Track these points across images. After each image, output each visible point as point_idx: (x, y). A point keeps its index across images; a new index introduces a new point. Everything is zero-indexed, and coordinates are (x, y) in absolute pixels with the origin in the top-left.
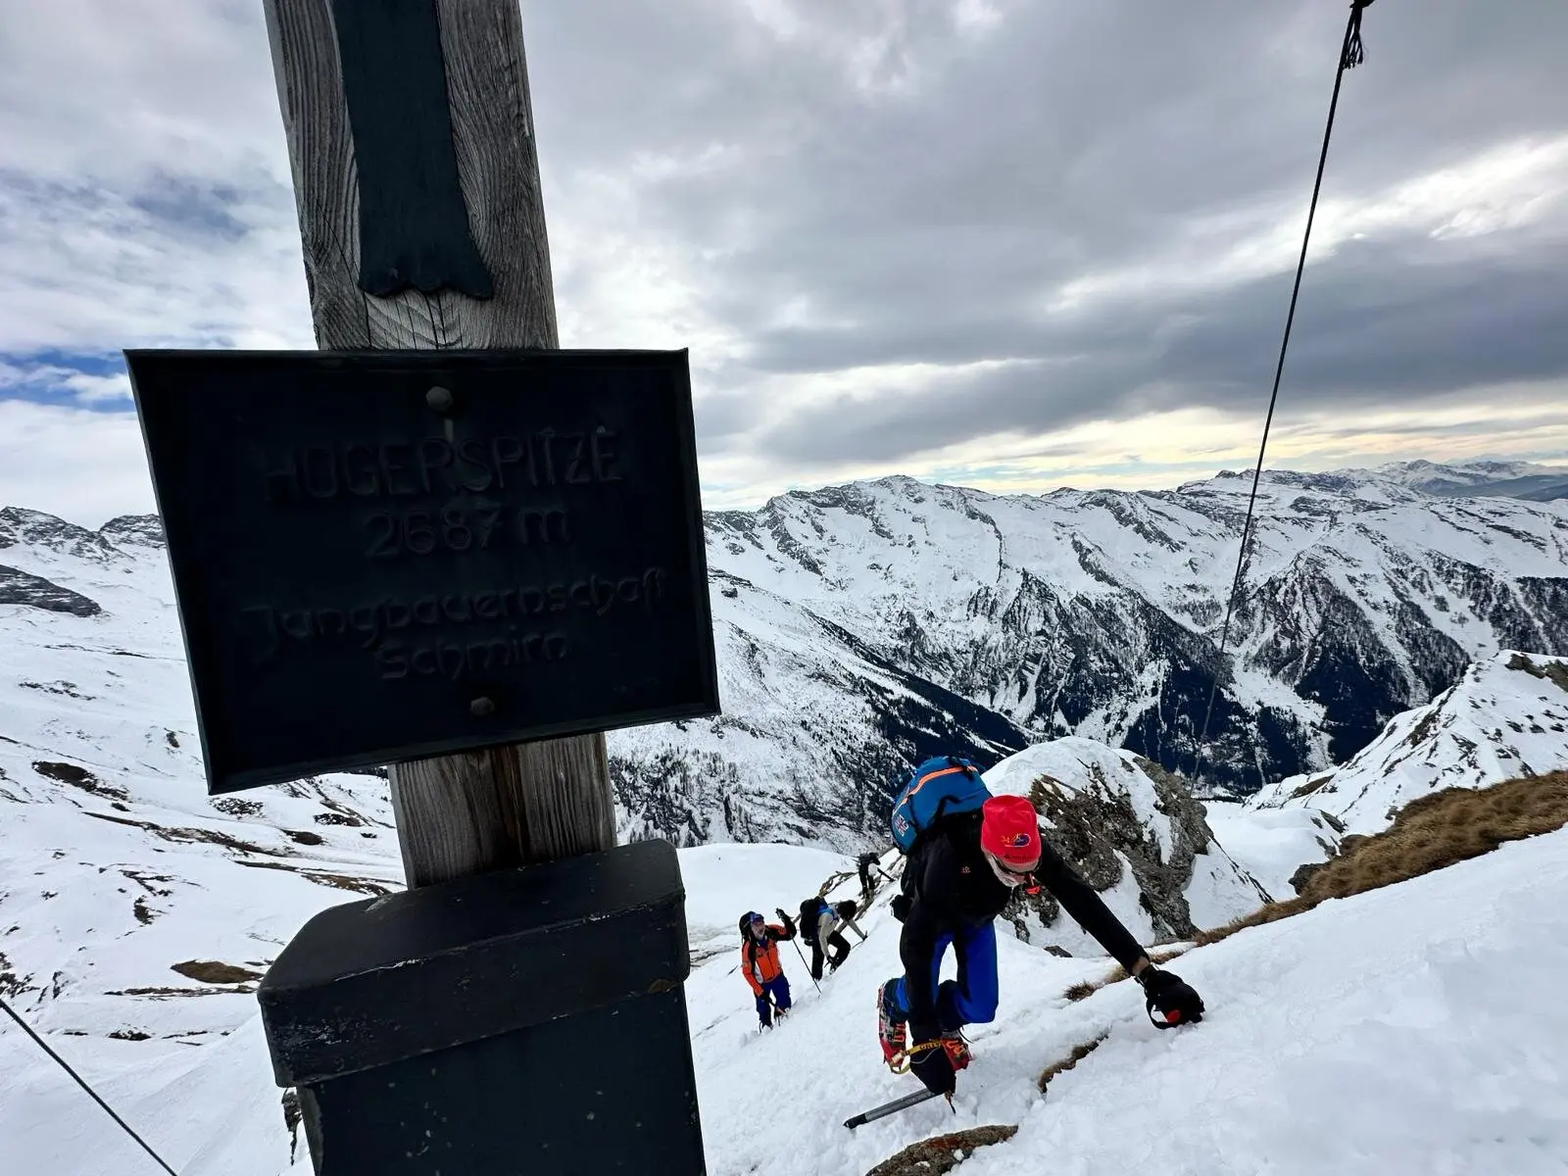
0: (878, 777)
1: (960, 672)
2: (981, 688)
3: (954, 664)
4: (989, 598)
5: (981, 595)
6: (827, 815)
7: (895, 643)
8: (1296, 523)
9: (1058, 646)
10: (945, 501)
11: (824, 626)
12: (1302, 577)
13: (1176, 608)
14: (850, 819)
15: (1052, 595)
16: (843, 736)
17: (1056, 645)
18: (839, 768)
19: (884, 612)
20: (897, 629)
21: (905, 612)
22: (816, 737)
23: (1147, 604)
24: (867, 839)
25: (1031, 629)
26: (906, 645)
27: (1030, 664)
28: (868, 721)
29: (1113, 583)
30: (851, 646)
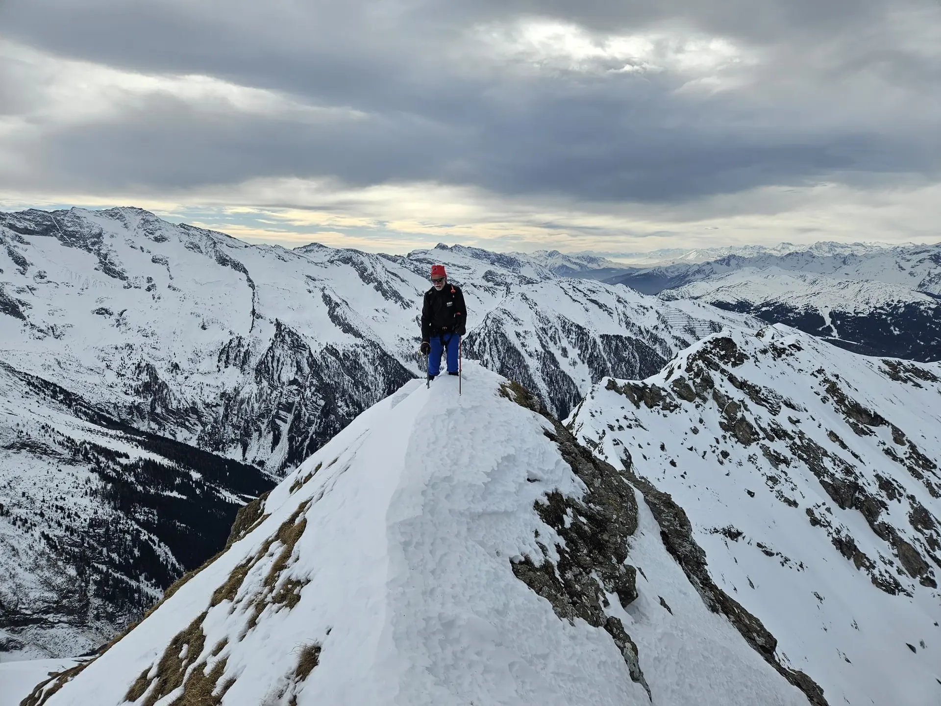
0: (108, 556)
1: (209, 426)
2: (232, 441)
3: (203, 419)
4: (242, 349)
5: (233, 345)
6: (35, 616)
7: (129, 399)
8: (487, 290)
9: (310, 394)
10: (192, 243)
11: (29, 383)
12: (489, 332)
13: (406, 357)
14: (69, 611)
15: (304, 346)
16: (59, 515)
17: (308, 393)
18: (53, 556)
19: (115, 365)
20: (134, 384)
21: (143, 364)
22: (19, 523)
23: (385, 354)
24: (94, 631)
25: (284, 379)
26: (144, 402)
27: (282, 413)
28: (94, 493)
29: (357, 335)
30: (70, 407)
